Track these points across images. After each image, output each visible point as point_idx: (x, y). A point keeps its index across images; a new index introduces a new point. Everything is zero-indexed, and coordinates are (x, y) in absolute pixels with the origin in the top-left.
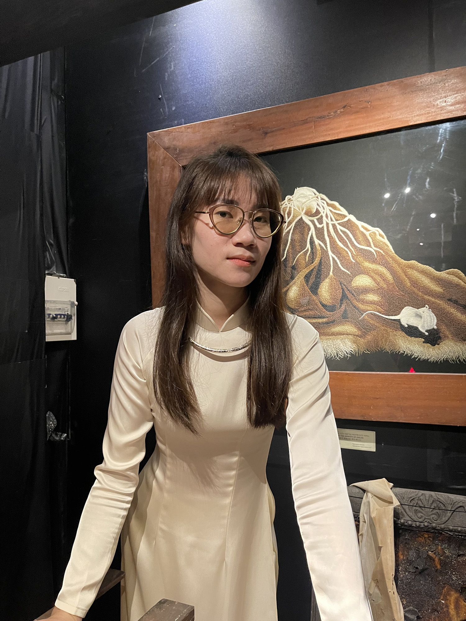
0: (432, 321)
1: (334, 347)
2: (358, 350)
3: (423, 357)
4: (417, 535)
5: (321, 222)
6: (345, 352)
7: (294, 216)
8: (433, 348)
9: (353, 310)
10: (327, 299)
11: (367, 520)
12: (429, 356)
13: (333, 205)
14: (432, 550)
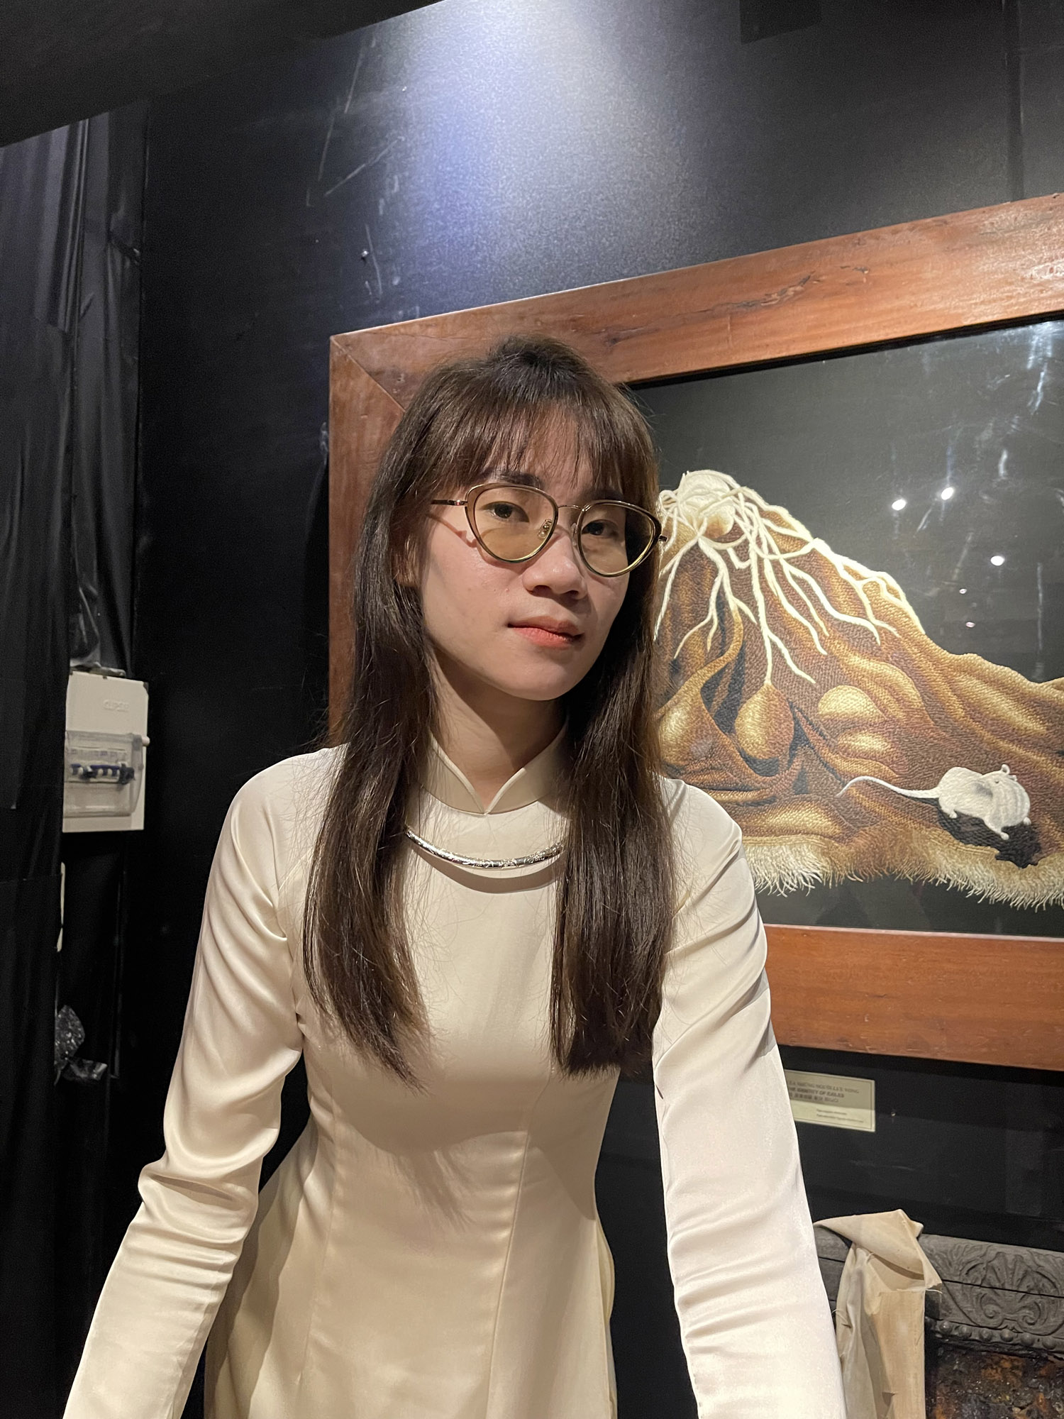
0: (1019, 804)
1: (774, 863)
2: (833, 874)
3: (996, 895)
4: (984, 1362)
5: (744, 556)
6: (801, 878)
7: (678, 540)
8: (1021, 874)
9: (820, 774)
10: (757, 743)
11: (856, 1322)
12: (1011, 892)
13: (775, 514)
14: (1023, 1404)
